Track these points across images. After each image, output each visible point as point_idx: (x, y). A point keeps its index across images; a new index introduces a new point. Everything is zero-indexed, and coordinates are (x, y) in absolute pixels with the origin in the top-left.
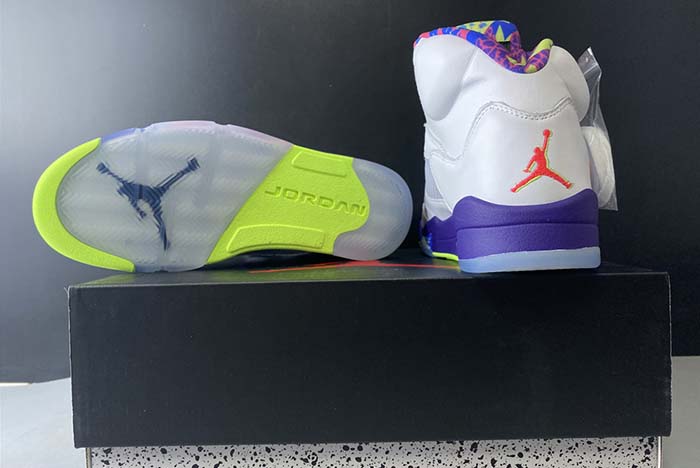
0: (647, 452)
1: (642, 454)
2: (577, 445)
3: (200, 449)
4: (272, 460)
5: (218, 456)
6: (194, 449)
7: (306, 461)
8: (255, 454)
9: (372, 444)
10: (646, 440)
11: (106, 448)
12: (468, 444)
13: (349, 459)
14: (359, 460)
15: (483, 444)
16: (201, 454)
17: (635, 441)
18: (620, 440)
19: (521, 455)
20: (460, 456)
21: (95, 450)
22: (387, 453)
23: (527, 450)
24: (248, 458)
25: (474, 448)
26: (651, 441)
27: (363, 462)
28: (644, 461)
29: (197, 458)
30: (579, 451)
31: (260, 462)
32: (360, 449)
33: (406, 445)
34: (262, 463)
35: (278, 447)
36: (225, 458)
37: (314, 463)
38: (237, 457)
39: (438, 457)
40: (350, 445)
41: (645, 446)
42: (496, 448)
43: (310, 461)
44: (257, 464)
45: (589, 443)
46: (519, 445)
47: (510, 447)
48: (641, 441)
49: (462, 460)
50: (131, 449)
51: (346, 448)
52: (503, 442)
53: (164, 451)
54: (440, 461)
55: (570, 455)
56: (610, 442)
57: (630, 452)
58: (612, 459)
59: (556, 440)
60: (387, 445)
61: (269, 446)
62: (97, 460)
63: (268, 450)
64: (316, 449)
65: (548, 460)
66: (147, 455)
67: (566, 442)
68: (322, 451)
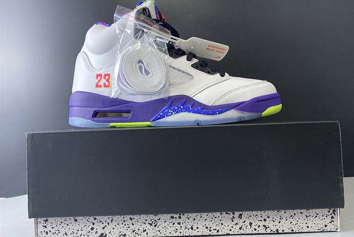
0: (332, 218)
1: (329, 219)
2: (295, 214)
3: (95, 219)
4: (133, 224)
5: (104, 222)
6: (91, 219)
7: (151, 225)
8: (124, 221)
9: (186, 215)
10: (331, 211)
11: (45, 219)
12: (237, 214)
13: (174, 223)
14: (179, 223)
15: (245, 214)
16: (95, 222)
17: (325, 211)
18: (318, 211)
19: (265, 220)
20: (233, 221)
21: (39, 220)
22: (194, 219)
23: (268, 217)
24: (120, 224)
25: (240, 216)
26: (334, 211)
27: (181, 225)
28: (331, 222)
29: (94, 224)
30: (296, 217)
31: (127, 226)
32: (180, 218)
33: (204, 215)
34: (128, 226)
35: (136, 217)
36: (108, 223)
37: (155, 226)
38: (114, 223)
39: (221, 222)
40: (175, 215)
41: (331, 214)
42: (252, 216)
43: (153, 225)
44: (125, 227)
45: (301, 213)
46: (264, 214)
47: (259, 216)
48: (329, 211)
49: (234, 223)
50: (59, 219)
51: (172, 217)
52: (255, 213)
53: (76, 220)
54: (222, 224)
55: (291, 220)
56: (312, 212)
57: (323, 218)
58: (314, 222)
59: (283, 211)
60: (194, 215)
61: (132, 216)
62: (40, 226)
63: (131, 219)
64: (156, 218)
65: (279, 222)
66: (67, 222)
67: (290, 212)
68: (159, 219)
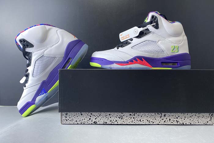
0: (211, 118)
1: (210, 119)
2: (192, 116)
3: (91, 114)
4: (110, 117)
5: (96, 116)
6: (90, 114)
7: (120, 118)
8: (106, 116)
9: (137, 114)
10: (211, 115)
11: (66, 113)
12: (163, 114)
13: (131, 118)
14: (134, 118)
15: (167, 114)
16: (91, 115)
17: (207, 114)
18: (204, 114)
19: (177, 118)
20: (161, 118)
21: (63, 113)
22: (141, 116)
23: (179, 117)
24: (104, 117)
25: (165, 115)
26: (212, 115)
27: (135, 119)
28: (210, 120)
29: (91, 116)
30: (193, 117)
31: (107, 118)
32: (134, 115)
33: (147, 114)
34: (108, 118)
35: (112, 114)
36: (98, 117)
37: (122, 119)
38: (101, 116)
39: (155, 118)
40: (131, 113)
41: (211, 116)
42: (171, 116)
43: (121, 118)
44: (107, 119)
45: (195, 115)
46: (177, 115)
47: (174, 116)
48: (209, 115)
49: (162, 119)
50: (73, 113)
51: (130, 115)
52: (172, 114)
53: (82, 114)
54: (155, 119)
55: (190, 118)
56: (201, 115)
57: (206, 118)
58: (202, 120)
59: (187, 114)
60: (141, 114)
61: (110, 113)
62: (63, 117)
63: (110, 115)
64: (122, 115)
65: (184, 119)
66: (77, 115)
67: (190, 114)
68: (124, 115)
